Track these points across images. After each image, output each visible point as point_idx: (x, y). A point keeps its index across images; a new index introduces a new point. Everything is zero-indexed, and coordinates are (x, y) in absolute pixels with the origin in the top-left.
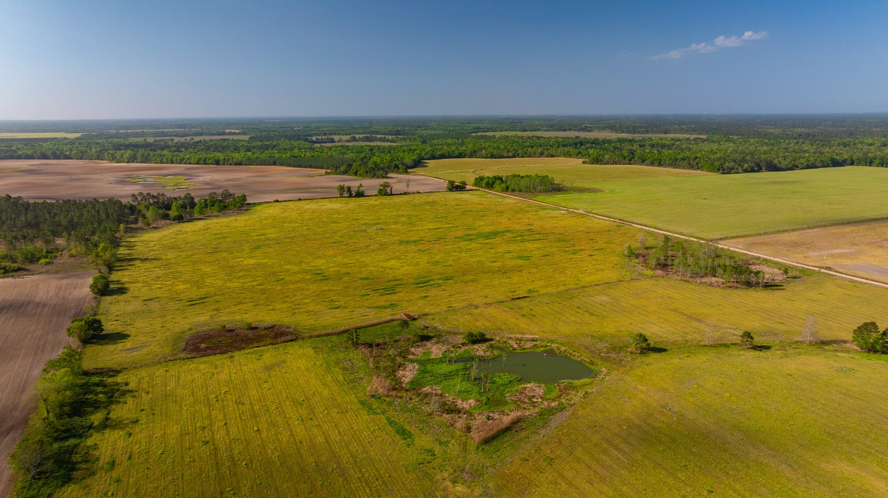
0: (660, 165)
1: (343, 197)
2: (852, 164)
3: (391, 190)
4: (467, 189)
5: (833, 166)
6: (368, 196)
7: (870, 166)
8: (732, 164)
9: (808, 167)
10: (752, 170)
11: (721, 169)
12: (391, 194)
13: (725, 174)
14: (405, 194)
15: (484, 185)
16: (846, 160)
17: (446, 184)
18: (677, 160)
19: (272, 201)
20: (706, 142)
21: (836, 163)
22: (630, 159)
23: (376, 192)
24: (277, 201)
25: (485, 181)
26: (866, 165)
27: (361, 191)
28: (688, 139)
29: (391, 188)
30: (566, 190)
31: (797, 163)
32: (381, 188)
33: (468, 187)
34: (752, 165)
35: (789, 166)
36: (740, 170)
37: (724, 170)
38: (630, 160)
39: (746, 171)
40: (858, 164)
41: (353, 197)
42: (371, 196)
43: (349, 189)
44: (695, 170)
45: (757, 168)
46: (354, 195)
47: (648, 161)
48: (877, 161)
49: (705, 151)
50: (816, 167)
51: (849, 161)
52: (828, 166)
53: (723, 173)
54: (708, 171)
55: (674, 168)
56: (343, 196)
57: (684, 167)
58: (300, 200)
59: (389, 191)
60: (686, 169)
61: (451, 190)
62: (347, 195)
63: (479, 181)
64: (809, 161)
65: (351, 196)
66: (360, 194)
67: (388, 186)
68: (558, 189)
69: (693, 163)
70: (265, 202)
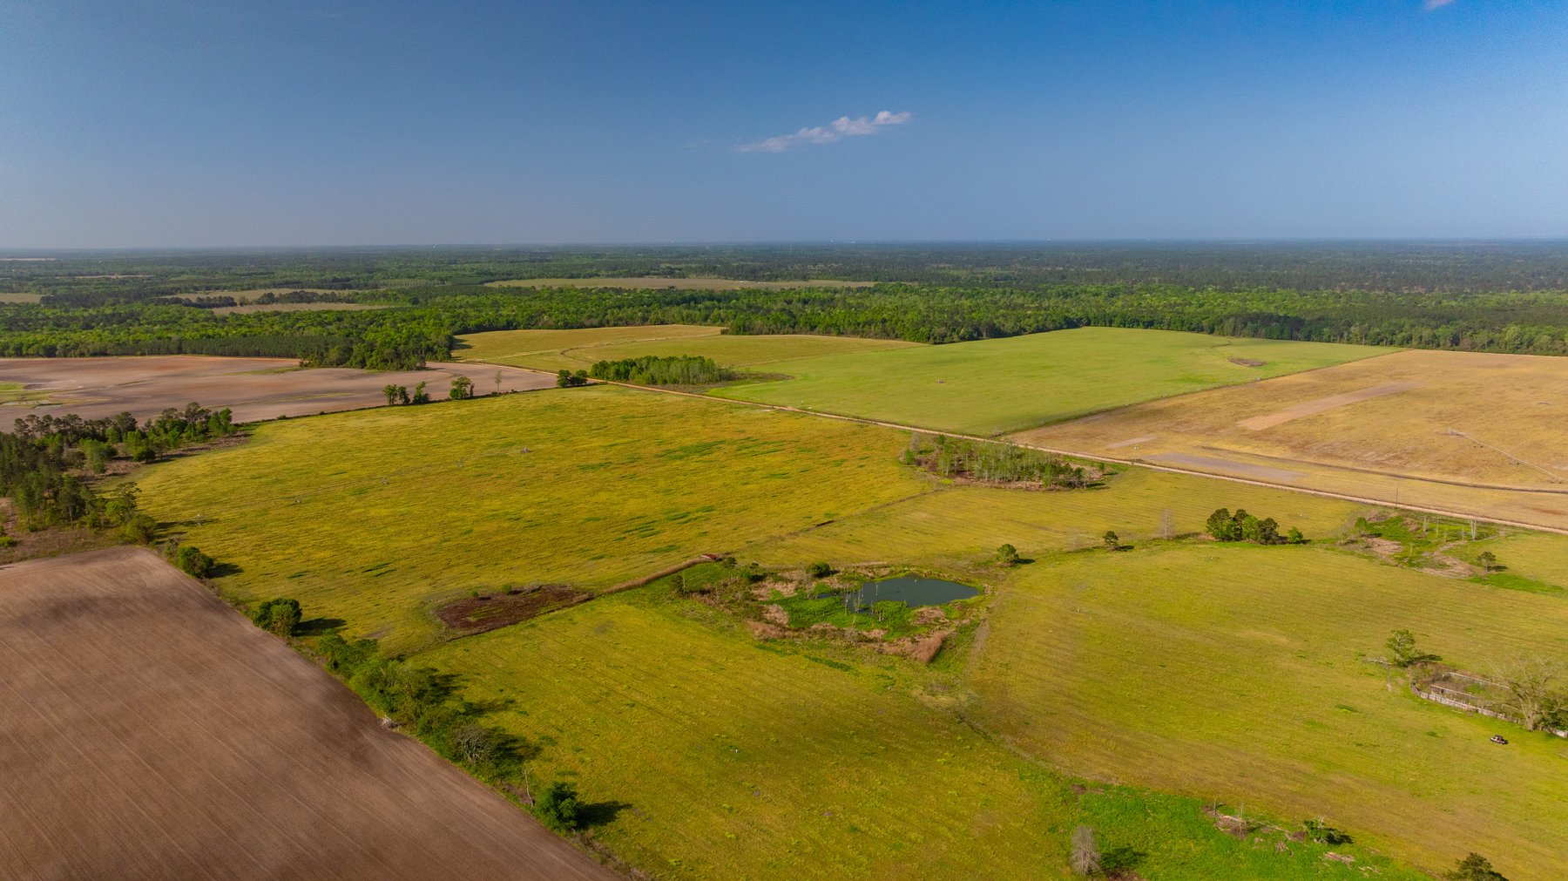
0: (840, 334)
1: (394, 405)
2: (1088, 324)
3: (471, 391)
4: (588, 383)
5: (1068, 328)
6: (435, 402)
7: (1110, 326)
8: (943, 329)
9: (1039, 330)
10: (971, 338)
11: (932, 339)
12: (472, 397)
13: (939, 343)
14: (495, 395)
15: (612, 375)
16: (1081, 319)
17: (554, 377)
18: (859, 324)
19: (275, 418)
20: (877, 295)
21: (1072, 324)
22: (791, 324)
23: (447, 395)
24: (284, 418)
25: (613, 369)
26: (1106, 326)
27: (423, 394)
28: (849, 289)
29: (472, 387)
30: (739, 379)
31: (1023, 324)
32: (455, 387)
33: (590, 380)
34: (970, 330)
35: (1016, 330)
36: (955, 337)
37: (935, 338)
38: (793, 327)
39: (963, 339)
40: (1096, 325)
41: (412, 404)
42: (440, 401)
43: (403, 392)
44: (893, 339)
45: (975, 335)
46: (412, 400)
47: (820, 328)
48: (1117, 320)
49: (889, 310)
50: (1049, 330)
51: (1084, 321)
52: (1061, 328)
53: (935, 344)
54: (913, 341)
55: (862, 337)
56: (395, 403)
57: (876, 336)
58: (322, 413)
59: (468, 390)
60: (880, 338)
61: (564, 386)
62: (400, 402)
63: (601, 369)
64: (1038, 322)
65: (407, 403)
66: (422, 400)
67: (466, 384)
68: (728, 378)
69: (889, 330)
70: (264, 421)
